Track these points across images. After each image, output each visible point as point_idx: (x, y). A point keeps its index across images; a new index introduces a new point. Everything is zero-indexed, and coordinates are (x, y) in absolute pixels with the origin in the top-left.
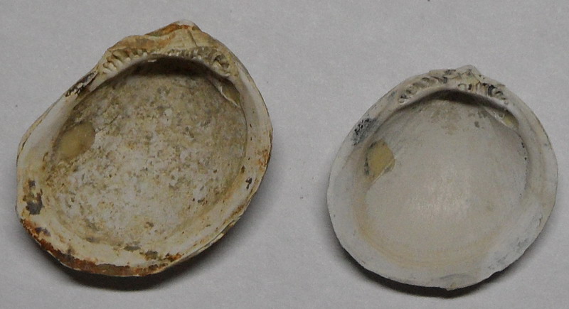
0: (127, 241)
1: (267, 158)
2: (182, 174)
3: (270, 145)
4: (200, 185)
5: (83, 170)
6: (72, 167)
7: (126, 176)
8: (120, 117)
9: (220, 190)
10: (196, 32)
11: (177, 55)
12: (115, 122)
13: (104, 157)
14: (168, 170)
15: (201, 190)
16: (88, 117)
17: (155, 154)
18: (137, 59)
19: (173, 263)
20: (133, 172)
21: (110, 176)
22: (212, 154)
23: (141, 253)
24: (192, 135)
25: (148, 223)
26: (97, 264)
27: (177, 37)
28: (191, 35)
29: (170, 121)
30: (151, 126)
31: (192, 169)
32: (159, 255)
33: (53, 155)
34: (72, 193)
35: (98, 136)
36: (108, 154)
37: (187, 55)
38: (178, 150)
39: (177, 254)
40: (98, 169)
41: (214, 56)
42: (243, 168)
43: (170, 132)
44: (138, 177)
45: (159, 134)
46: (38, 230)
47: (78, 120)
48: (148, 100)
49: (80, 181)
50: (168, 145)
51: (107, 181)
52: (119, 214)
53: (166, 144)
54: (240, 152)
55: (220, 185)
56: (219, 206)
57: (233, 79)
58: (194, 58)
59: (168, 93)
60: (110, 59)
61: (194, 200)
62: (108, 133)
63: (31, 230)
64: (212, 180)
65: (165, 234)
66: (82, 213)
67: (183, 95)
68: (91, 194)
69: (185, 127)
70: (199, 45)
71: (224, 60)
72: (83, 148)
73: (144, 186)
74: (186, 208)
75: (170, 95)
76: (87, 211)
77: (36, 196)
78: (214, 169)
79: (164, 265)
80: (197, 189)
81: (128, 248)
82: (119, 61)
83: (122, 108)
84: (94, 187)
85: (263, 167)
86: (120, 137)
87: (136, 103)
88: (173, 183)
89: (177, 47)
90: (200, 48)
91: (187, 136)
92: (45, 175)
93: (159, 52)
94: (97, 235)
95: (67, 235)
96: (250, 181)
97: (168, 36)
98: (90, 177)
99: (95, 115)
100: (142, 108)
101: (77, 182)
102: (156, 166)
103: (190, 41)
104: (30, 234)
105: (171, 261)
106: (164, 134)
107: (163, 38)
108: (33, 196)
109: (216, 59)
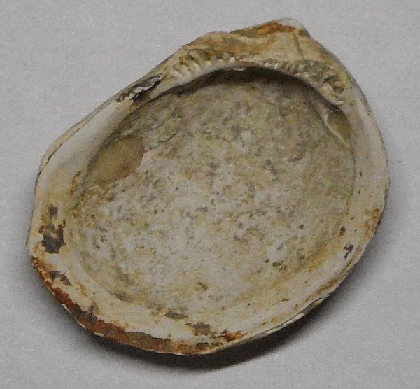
0: (171, 304)
1: (377, 220)
2: (254, 223)
3: (383, 204)
4: (278, 242)
5: (121, 200)
6: (108, 195)
7: (177, 215)
8: (180, 134)
9: (306, 253)
10: (304, 39)
11: (276, 66)
12: (173, 140)
13: (151, 185)
14: (235, 214)
15: (279, 249)
16: (138, 131)
17: (219, 190)
18: (220, 64)
19: (230, 344)
20: (186, 211)
21: (156, 212)
22: (301, 201)
23: (188, 324)
24: (274, 171)
25: (200, 283)
26: (128, 330)
27: (278, 42)
28: (297, 42)
29: (247, 147)
30: (219, 151)
31: (269, 218)
32: (212, 330)
33: (87, 175)
34: (102, 230)
35: (148, 156)
36: (157, 182)
37: (289, 68)
38: (252, 189)
39: (238, 333)
40: (140, 201)
41: (326, 77)
42: (343, 229)
43: (245, 162)
44: (192, 218)
45: (229, 163)
46: (53, 275)
47: (125, 133)
48: (220, 116)
49: (115, 214)
50: (239, 180)
51: (150, 218)
52: (161, 266)
53: (237, 178)
54: (342, 207)
55: (308, 247)
56: (303, 276)
57: (346, 109)
58: (298, 74)
59: (249, 109)
60: (184, 60)
61: (267, 261)
62: (161, 154)
63: (44, 273)
64: (296, 238)
65: (223, 302)
66: (113, 257)
67: (270, 116)
68: (128, 234)
69: (265, 158)
70: (306, 57)
71: (337, 83)
72: (126, 169)
73: (199, 232)
74: (255, 270)
75: (251, 113)
76: (120, 257)
77: (56, 228)
78: (301, 222)
79: (217, 345)
80: (272, 246)
81: (172, 315)
82: (196, 65)
83: (185, 123)
84: (132, 224)
85: (370, 232)
86: (174, 162)
87: (204, 118)
88: (240, 233)
89: (276, 55)
90: (307, 62)
91: (266, 172)
92: (72, 202)
93: (251, 60)
94: (130, 291)
95: (91, 285)
96: (350, 249)
97: (265, 40)
98: (130, 210)
99: (149, 128)
100: (211, 125)
101: (111, 215)
102: (221, 207)
103: (296, 50)
104: (41, 277)
105: (229, 341)
106: (235, 164)
107: (259, 41)
108: (52, 228)
109: (327, 80)
